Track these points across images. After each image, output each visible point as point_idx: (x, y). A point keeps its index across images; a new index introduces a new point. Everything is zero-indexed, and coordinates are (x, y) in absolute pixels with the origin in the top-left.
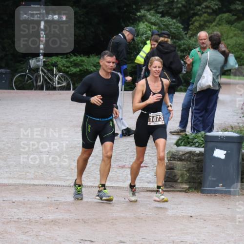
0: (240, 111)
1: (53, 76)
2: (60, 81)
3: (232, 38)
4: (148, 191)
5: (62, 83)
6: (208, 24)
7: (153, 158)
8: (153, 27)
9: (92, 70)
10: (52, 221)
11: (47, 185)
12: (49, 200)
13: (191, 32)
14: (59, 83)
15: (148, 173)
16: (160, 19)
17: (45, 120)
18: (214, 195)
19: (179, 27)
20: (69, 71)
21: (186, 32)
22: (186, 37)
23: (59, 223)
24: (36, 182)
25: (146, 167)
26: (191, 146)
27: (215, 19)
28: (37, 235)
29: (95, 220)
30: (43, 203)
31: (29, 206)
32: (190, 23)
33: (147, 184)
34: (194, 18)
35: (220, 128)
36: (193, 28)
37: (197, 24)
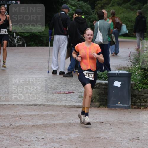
0: (128, 58)
1: (14, 38)
2: (18, 41)
3: (121, 13)
4: (75, 107)
5: (19, 43)
6: (106, 5)
7: (77, 87)
8: (73, 7)
9: (37, 34)
10: (18, 126)
11: (13, 105)
12: (16, 113)
13: (96, 10)
14: (17, 42)
15: (75, 96)
16: (77, 2)
17: (11, 65)
18: (115, 109)
19: (89, 7)
20: (23, 35)
21: (93, 10)
22: (93, 13)
23: (22, 128)
24: (7, 103)
25: (73, 92)
26: (100, 79)
27: (110, 3)
28: (9, 135)
29: (44, 125)
30: (12, 115)
31: (4, 117)
32: (95, 5)
33: (74, 103)
34: (98, 2)
35: (116, 68)
36: (98, 8)
37: (99, 5)
